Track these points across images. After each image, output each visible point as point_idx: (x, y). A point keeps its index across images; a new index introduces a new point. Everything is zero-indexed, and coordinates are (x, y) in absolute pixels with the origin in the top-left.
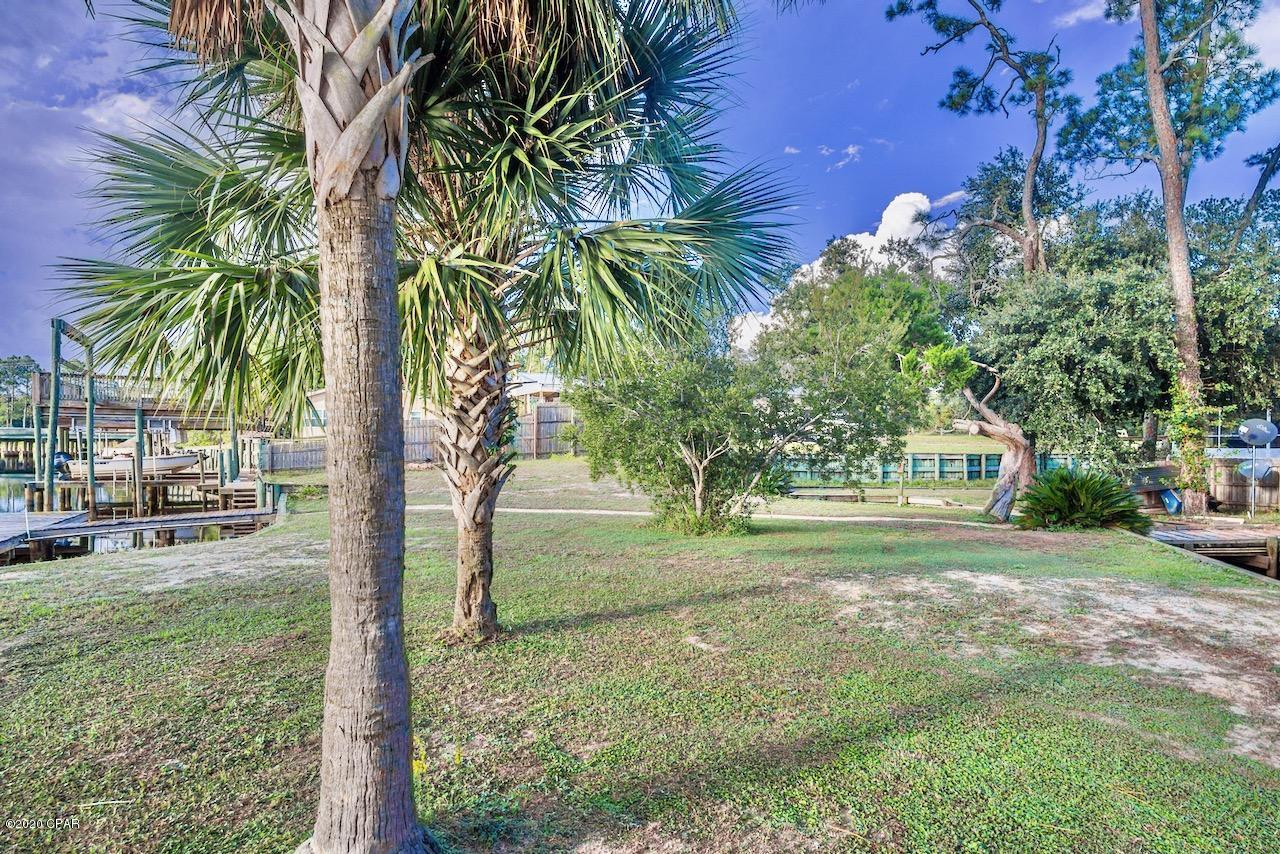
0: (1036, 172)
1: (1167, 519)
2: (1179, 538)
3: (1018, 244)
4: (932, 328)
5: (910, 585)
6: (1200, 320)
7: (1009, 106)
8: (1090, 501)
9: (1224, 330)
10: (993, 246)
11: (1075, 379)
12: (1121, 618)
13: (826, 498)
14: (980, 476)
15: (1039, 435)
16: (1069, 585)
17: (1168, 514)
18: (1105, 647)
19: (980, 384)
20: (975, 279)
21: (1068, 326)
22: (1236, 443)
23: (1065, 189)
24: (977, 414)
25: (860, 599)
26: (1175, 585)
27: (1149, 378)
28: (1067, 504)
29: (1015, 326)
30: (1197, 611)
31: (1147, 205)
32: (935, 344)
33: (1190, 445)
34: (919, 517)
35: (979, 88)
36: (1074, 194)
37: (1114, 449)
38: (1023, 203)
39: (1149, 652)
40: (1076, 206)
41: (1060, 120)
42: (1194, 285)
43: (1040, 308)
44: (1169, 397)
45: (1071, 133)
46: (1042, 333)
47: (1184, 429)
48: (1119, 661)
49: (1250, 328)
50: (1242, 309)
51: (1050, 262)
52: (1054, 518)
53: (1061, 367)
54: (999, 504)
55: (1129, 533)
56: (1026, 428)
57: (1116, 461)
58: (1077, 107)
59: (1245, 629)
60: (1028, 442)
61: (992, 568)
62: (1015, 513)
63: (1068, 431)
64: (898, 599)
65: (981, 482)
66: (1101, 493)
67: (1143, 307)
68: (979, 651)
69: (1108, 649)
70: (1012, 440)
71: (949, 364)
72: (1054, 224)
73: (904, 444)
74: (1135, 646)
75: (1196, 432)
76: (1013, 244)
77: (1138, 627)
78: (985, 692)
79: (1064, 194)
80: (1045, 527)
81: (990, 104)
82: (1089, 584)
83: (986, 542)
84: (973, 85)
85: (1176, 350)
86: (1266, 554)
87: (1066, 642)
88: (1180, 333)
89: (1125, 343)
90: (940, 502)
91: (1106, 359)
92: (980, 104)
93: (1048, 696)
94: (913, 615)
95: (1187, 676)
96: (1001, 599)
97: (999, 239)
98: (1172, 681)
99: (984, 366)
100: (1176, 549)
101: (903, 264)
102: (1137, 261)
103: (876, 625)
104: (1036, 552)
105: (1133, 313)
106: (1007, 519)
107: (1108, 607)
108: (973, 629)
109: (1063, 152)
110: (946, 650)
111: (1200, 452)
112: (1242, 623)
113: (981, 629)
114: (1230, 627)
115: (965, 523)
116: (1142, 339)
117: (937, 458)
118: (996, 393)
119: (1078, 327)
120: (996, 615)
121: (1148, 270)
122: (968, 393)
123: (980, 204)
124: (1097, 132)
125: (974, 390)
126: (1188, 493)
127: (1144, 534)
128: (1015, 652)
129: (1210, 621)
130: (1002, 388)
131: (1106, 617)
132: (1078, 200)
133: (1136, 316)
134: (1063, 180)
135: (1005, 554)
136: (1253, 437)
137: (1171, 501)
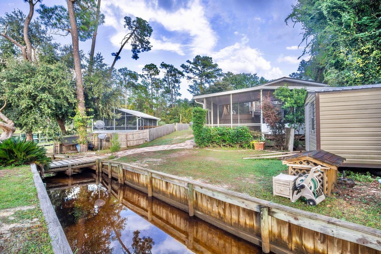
17: (78, 152)
38: (24, 34)
47: (79, 123)
86: (95, 165)
136: (99, 126)
137: (78, 147)
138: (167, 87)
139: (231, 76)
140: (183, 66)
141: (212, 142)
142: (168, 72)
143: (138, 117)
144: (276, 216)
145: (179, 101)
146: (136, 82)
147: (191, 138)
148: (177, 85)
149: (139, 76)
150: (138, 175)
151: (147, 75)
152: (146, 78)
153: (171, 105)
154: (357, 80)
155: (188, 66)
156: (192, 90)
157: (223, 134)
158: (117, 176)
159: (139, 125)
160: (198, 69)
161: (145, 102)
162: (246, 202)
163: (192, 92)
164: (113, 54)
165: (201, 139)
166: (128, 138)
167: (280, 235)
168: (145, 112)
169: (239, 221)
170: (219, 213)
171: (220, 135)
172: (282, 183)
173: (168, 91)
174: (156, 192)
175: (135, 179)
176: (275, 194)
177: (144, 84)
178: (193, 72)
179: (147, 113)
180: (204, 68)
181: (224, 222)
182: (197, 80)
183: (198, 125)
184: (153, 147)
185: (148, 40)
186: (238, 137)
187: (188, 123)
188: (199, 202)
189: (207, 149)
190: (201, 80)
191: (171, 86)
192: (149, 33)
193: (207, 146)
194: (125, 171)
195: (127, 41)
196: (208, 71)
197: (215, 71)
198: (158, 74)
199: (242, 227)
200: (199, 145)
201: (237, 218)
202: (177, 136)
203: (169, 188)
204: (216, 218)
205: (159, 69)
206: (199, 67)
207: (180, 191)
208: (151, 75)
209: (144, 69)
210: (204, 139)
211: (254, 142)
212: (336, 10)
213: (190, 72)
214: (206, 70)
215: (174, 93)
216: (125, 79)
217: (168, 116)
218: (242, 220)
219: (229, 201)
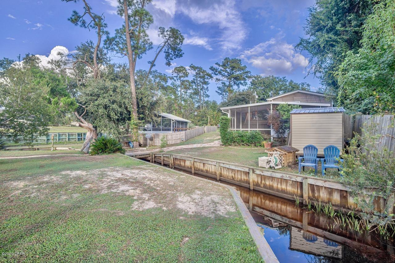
0: (98, 50)
1: (130, 150)
2: (132, 154)
3: (92, 70)
4: (64, 91)
5: (46, 178)
6: (137, 99)
7: (90, 28)
8: (110, 146)
9: (142, 102)
10: (85, 69)
11: (107, 111)
12: (112, 178)
13: (22, 150)
14: (82, 140)
15: (98, 127)
16: (100, 171)
17: (131, 148)
18: (106, 188)
19: (80, 111)
20: (79, 78)
21: (105, 96)
22: (145, 130)
23: (106, 57)
24: (79, 120)
25: (23, 187)
26: (128, 167)
27: (126, 112)
28: (104, 147)
29: (91, 94)
30: (131, 173)
31: (126, 67)
32: (65, 96)
33: (135, 130)
34: (58, 154)
35: (81, 19)
36: (108, 59)
37: (117, 131)
38: (94, 58)
39: (118, 186)
40: (109, 63)
41: (104, 37)
42: (136, 89)
43: (98, 90)
44: (130, 118)
45: (107, 42)
46: (98, 97)
47: (134, 126)
48: (109, 191)
49: (147, 102)
50: (146, 97)
51: (102, 77)
52: (100, 151)
53: (104, 107)
54: (86, 148)
55: (120, 154)
56: (94, 125)
57: (118, 134)
58: (109, 35)
59: (140, 176)
60: (94, 129)
61: (78, 169)
62: (90, 151)
63: (106, 126)
64: (39, 184)
65: (82, 141)
66: (114, 144)
67: (124, 93)
68: (67, 197)
69: (107, 188)
70: (89, 128)
71: (69, 103)
72: (103, 66)
73: (49, 129)
74: (114, 186)
75: (136, 127)
76: (91, 70)
77: (116, 180)
78: (65, 211)
79: (106, 59)
80: (98, 154)
81: (84, 25)
82: (106, 170)
83: (79, 160)
84: (79, 17)
85: (132, 105)
86: (150, 156)
87: (96, 188)
88: (133, 101)
89: (120, 102)
90: (67, 148)
91: (115, 106)
92: (81, 24)
93: (87, 207)
94: (44, 189)
95: (125, 191)
96: (78, 178)
97: (87, 67)
98: (122, 194)
99: (81, 105)
100: (130, 157)
101: (57, 69)
102: (123, 81)
103: (28, 196)
104: (94, 162)
105: (122, 95)
106: (88, 153)
107: (110, 176)
108: (67, 190)
109: (105, 46)
110: (55, 200)
111: (137, 132)
112: (140, 175)
113: (70, 189)
114: (137, 176)
115: (74, 155)
116: (124, 102)
117: (67, 134)
118: (85, 114)
119: (108, 96)
120: (76, 184)
121: (126, 84)
122: (76, 113)
123: (81, 55)
124: (114, 44)
125: (78, 113)
126: (135, 142)
127: (124, 154)
128: (79, 195)
129: (133, 175)
130: (87, 112)
131: (108, 179)
132: (109, 61)
133: (123, 95)
134: (105, 55)
135: (84, 164)
136: (148, 128)
137: (131, 145)
138: (195, 89)
139: (260, 79)
140: (212, 69)
141: (234, 142)
142: (197, 74)
143: (173, 120)
144: (255, 172)
145: (207, 103)
146: (166, 84)
147: (219, 139)
148: (205, 86)
149: (169, 79)
150: (185, 161)
151: (177, 77)
152: (175, 80)
153: (199, 107)
154: (347, 97)
155: (217, 68)
156: (220, 92)
157: (242, 136)
158: (168, 163)
159: (173, 127)
160: (226, 71)
161: (174, 104)
162: (244, 168)
163: (221, 94)
164: (149, 62)
165: (226, 140)
166: (168, 138)
167: (258, 182)
168: (174, 113)
169: (241, 179)
170: (232, 177)
171: (239, 137)
172: (262, 160)
173: (196, 93)
174: (197, 170)
175: (182, 164)
176: (259, 166)
177: (174, 86)
178: (222, 75)
179: (176, 115)
180: (232, 70)
181: (235, 180)
182: (225, 82)
183: (224, 128)
184: (189, 145)
185: (181, 48)
186: (252, 138)
187: (216, 125)
188: (222, 172)
189: (230, 147)
190: (230, 82)
191: (199, 87)
192: (181, 41)
193: (230, 145)
194: (175, 159)
195: (161, 49)
196: (237, 73)
197: (244, 73)
198: (188, 77)
199: (242, 181)
200: (225, 144)
201: (240, 177)
202: (207, 137)
203: (205, 167)
204: (231, 179)
205: (188, 71)
206: (227, 69)
207: (212, 168)
208: (180, 77)
209: (174, 71)
210: (228, 139)
211: (264, 142)
212: (332, 43)
213: (219, 74)
214: (235, 72)
215: (202, 94)
216: (154, 81)
217: (196, 118)
218: (243, 178)
219: (237, 169)
